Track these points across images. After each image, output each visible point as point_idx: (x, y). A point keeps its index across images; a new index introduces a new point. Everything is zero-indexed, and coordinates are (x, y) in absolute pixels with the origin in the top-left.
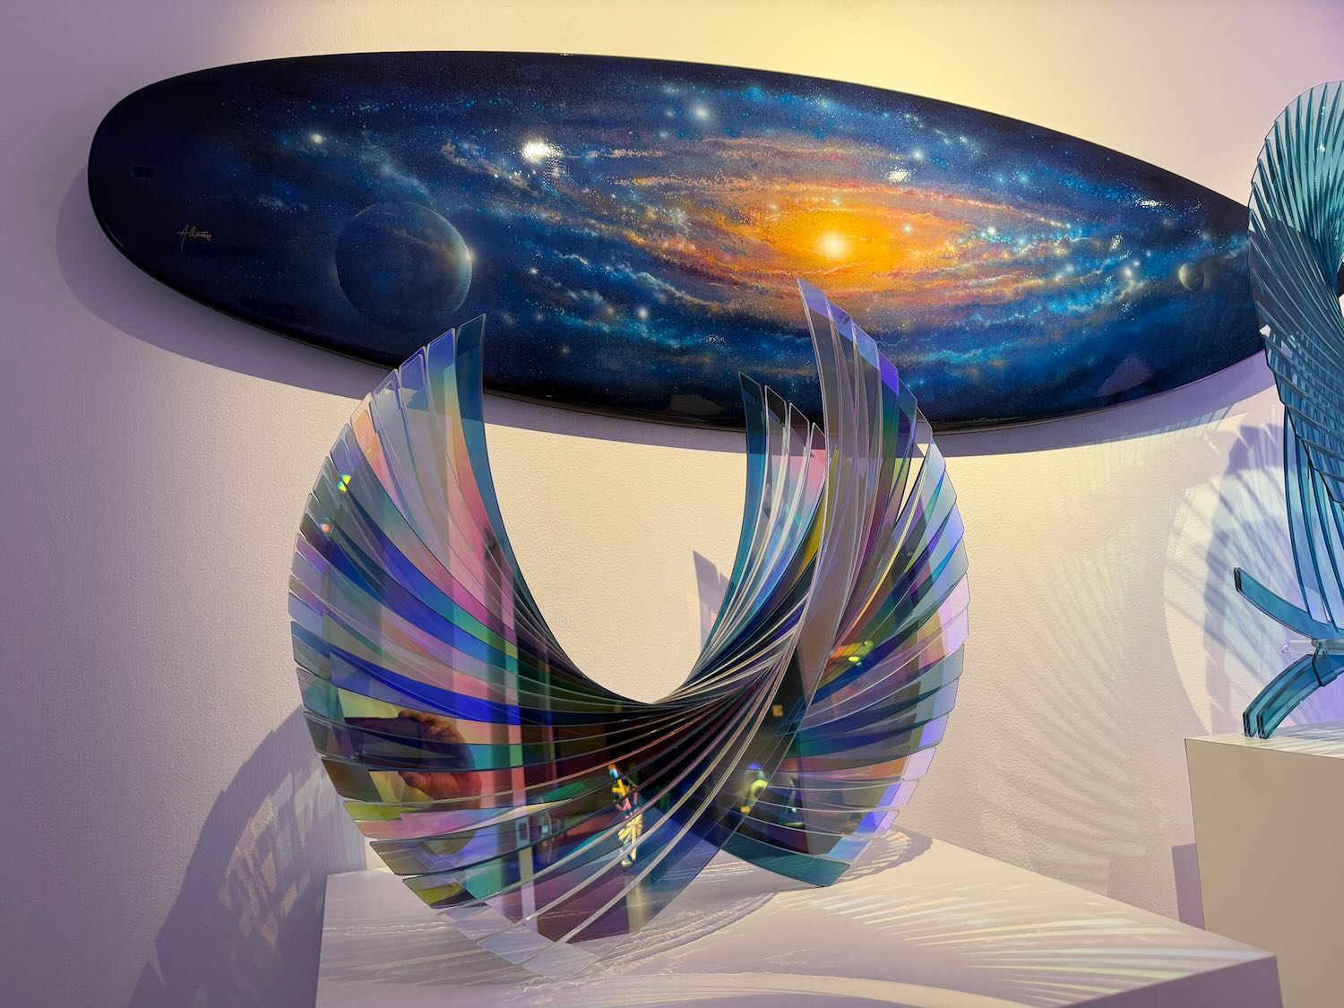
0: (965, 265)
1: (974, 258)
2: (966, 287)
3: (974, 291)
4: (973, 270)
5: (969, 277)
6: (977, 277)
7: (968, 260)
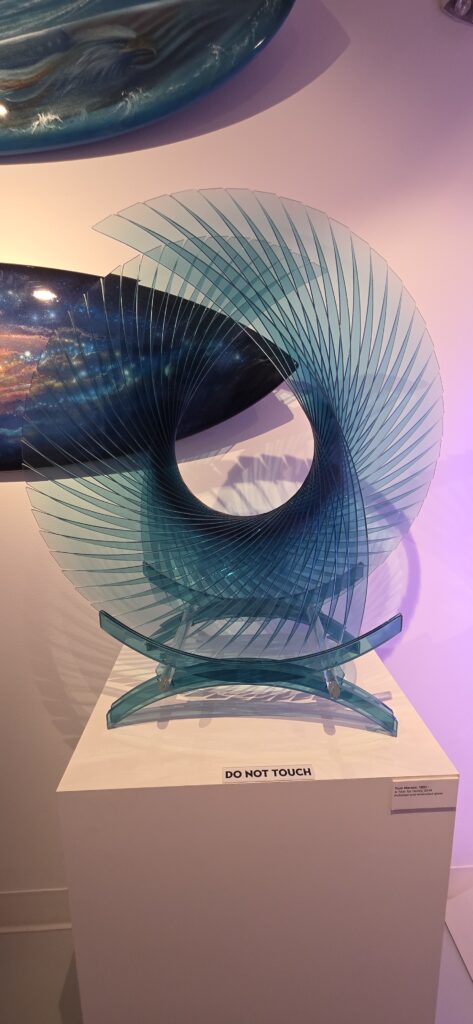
0: (10, 377)
1: (15, 372)
2: (11, 391)
3: (17, 393)
4: (15, 380)
5: (12, 384)
6: (18, 384)
7: (11, 374)
